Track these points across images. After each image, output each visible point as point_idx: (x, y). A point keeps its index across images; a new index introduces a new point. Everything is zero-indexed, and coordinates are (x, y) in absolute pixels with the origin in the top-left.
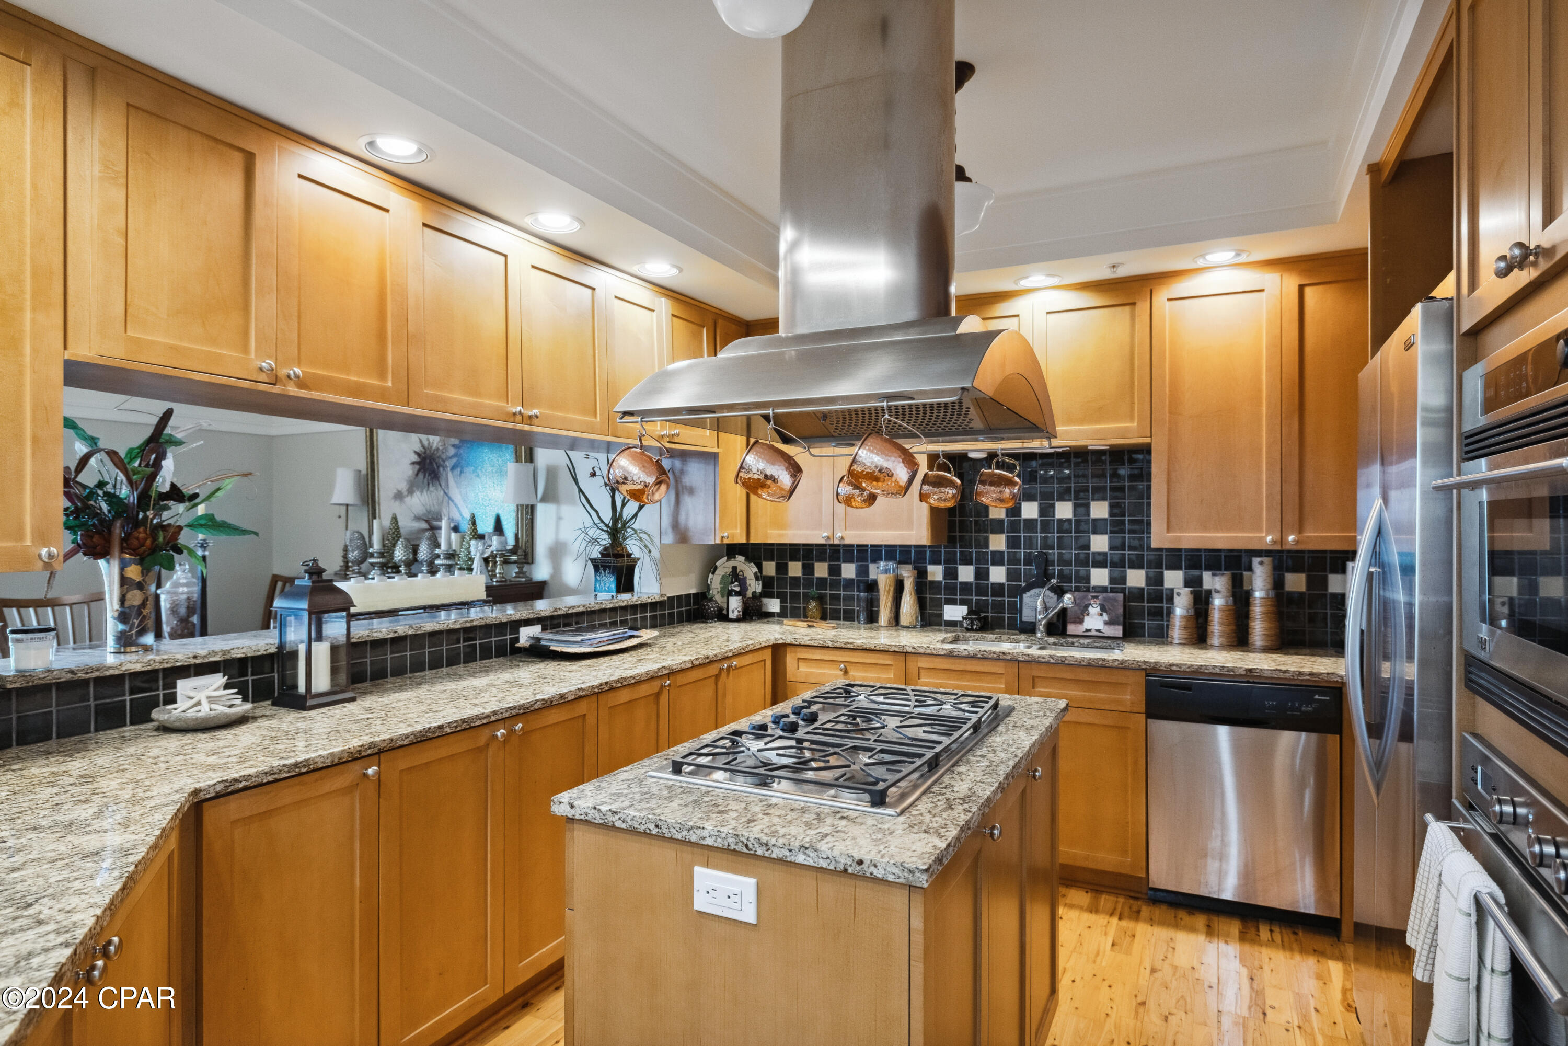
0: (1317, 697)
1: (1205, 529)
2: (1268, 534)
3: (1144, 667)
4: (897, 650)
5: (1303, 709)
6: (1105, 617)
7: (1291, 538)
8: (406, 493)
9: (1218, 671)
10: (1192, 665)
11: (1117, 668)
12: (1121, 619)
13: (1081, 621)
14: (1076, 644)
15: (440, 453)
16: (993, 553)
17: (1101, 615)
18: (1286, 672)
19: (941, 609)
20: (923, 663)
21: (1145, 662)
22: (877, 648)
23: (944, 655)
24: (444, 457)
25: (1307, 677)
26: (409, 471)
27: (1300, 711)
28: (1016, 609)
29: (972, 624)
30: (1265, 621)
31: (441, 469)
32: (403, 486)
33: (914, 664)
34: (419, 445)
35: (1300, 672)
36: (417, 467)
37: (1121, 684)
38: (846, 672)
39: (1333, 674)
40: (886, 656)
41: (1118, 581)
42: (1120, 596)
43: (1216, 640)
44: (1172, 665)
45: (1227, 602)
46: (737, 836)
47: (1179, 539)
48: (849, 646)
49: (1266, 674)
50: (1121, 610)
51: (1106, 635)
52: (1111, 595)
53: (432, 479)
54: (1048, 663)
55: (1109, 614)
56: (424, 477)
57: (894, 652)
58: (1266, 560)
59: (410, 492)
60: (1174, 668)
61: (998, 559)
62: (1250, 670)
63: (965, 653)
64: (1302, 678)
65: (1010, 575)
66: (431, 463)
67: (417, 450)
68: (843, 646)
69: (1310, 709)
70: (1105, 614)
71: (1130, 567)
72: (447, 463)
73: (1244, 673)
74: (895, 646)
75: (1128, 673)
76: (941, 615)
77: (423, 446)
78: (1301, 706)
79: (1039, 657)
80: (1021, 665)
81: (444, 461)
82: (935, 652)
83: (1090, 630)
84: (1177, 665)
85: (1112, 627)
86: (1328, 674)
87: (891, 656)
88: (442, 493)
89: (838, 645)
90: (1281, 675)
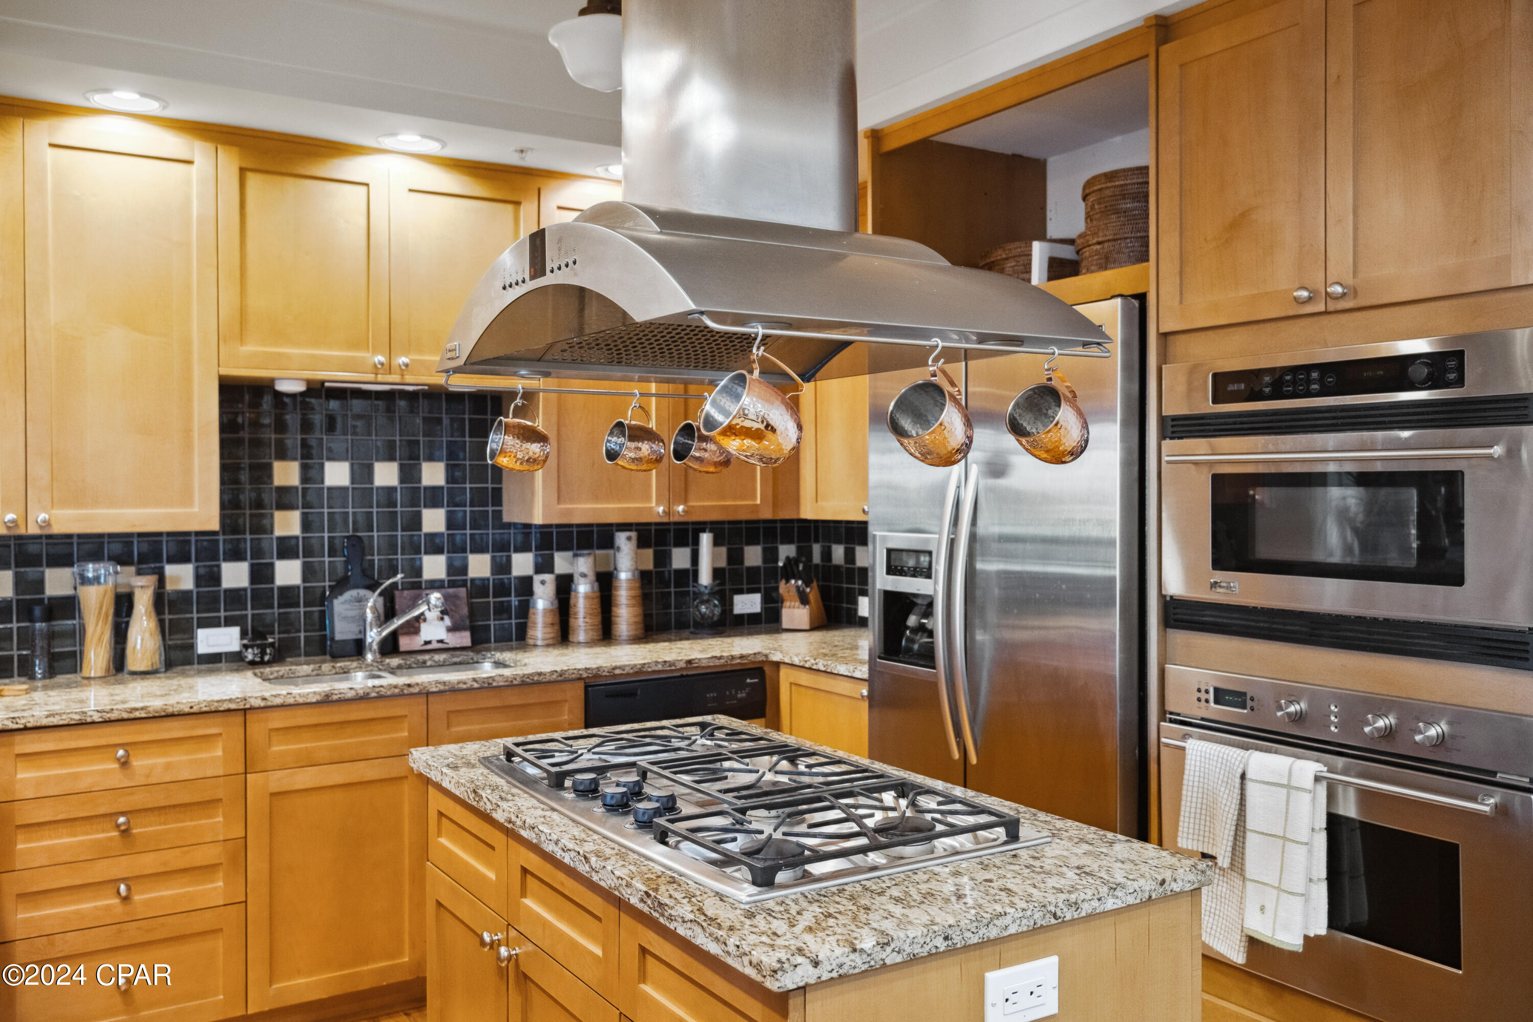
0: (748, 681)
1: (596, 498)
2: (658, 504)
3: (585, 675)
4: (233, 706)
5: (739, 696)
6: (447, 621)
7: (681, 508)
9: (660, 667)
10: (635, 665)
11: (555, 682)
12: (467, 622)
13: (417, 631)
14: (429, 663)
16: (281, 540)
17: (442, 619)
18: (720, 658)
19: (193, 636)
20: (278, 721)
21: (587, 669)
22: (195, 709)
23: (318, 703)
25: (738, 661)
27: (737, 699)
28: (322, 621)
29: (263, 653)
30: (633, 606)
33: (258, 728)
35: (732, 656)
37: (552, 702)
38: (125, 764)
39: (759, 653)
40: (210, 720)
41: (457, 570)
42: (462, 592)
43: (581, 636)
44: (615, 668)
45: (593, 588)
46: (1044, 906)
47: (569, 512)
48: (137, 714)
49: (704, 663)
50: (465, 611)
51: (451, 646)
52: (451, 590)
54: (470, 689)
55: (452, 617)
57: (229, 710)
58: (634, 534)
60: (617, 672)
61: (287, 549)
62: (689, 662)
63: (351, 694)
64: (734, 662)
65: (308, 572)
68: (125, 715)
69: (744, 695)
70: (446, 618)
71: (472, 552)
73: (684, 665)
74: (230, 700)
75: (567, 686)
76: (191, 647)
78: (736, 693)
79: (459, 683)
80: (430, 698)
82: (301, 700)
83: (427, 643)
84: (620, 668)
85: (458, 634)
86: (755, 654)
87: (218, 719)
89: (114, 716)
90: (717, 662)
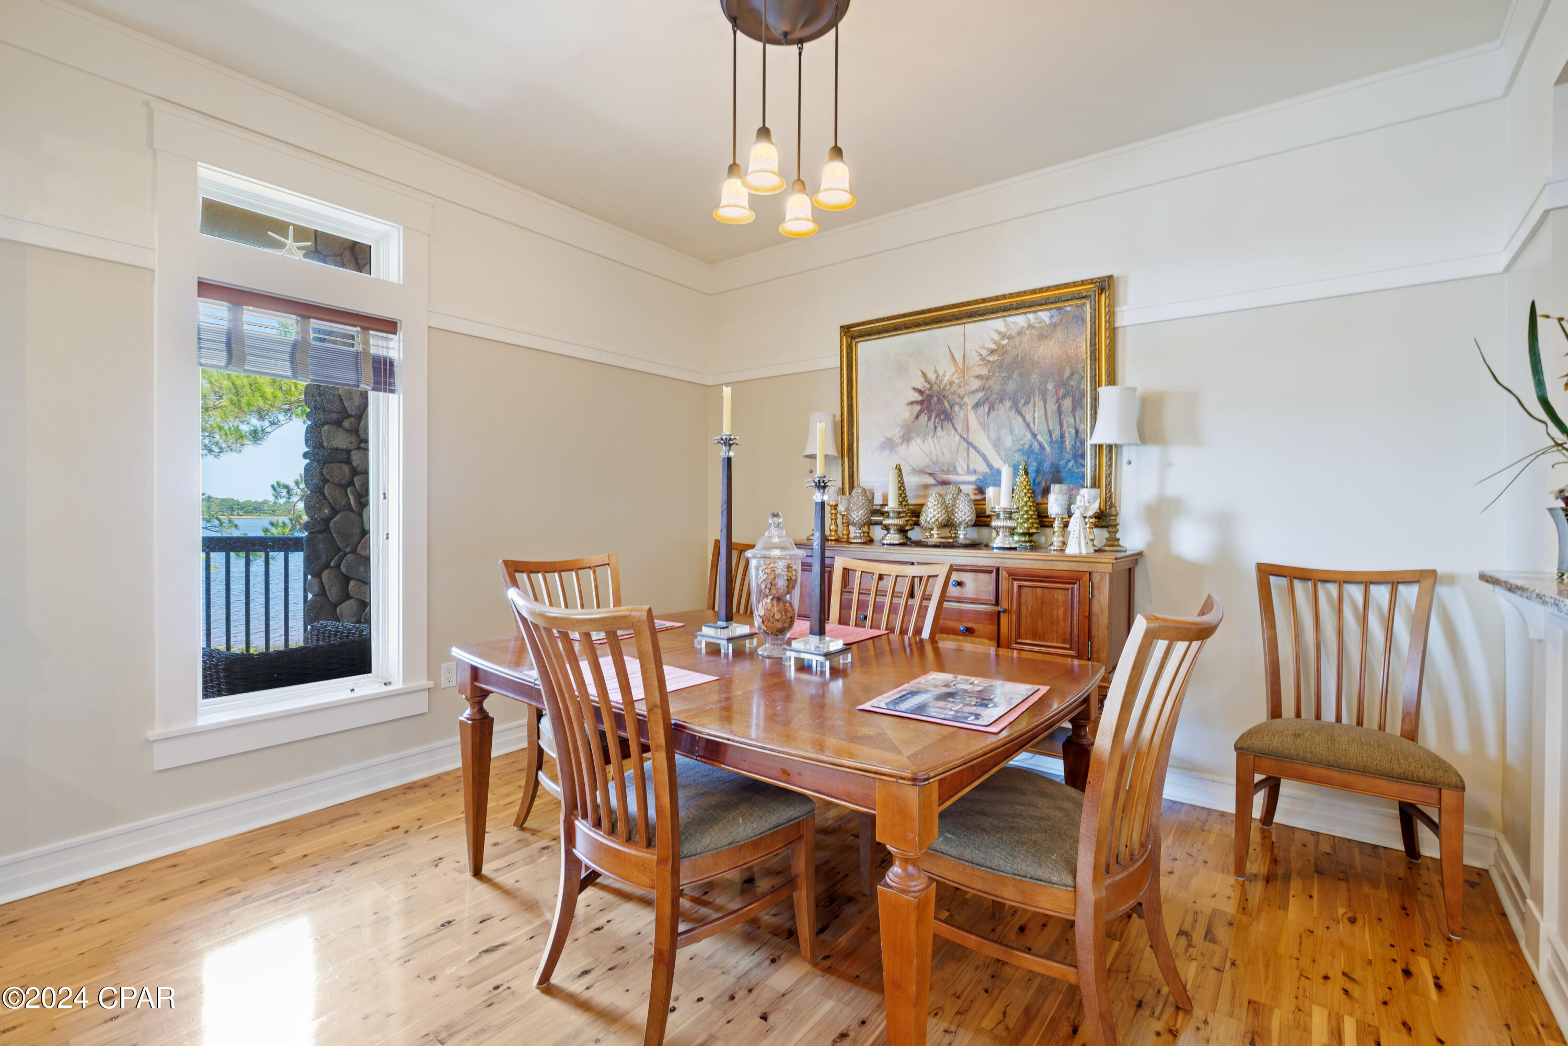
8: (899, 441)
15: (955, 387)
24: (961, 392)
26: (906, 414)
31: (957, 408)
32: (896, 433)
34: (923, 380)
36: (918, 408)
53: (942, 421)
56: (929, 419)
59: (907, 438)
66: (939, 401)
67: (919, 386)
72: (966, 400)
77: (927, 380)
81: (962, 398)
88: (957, 438)
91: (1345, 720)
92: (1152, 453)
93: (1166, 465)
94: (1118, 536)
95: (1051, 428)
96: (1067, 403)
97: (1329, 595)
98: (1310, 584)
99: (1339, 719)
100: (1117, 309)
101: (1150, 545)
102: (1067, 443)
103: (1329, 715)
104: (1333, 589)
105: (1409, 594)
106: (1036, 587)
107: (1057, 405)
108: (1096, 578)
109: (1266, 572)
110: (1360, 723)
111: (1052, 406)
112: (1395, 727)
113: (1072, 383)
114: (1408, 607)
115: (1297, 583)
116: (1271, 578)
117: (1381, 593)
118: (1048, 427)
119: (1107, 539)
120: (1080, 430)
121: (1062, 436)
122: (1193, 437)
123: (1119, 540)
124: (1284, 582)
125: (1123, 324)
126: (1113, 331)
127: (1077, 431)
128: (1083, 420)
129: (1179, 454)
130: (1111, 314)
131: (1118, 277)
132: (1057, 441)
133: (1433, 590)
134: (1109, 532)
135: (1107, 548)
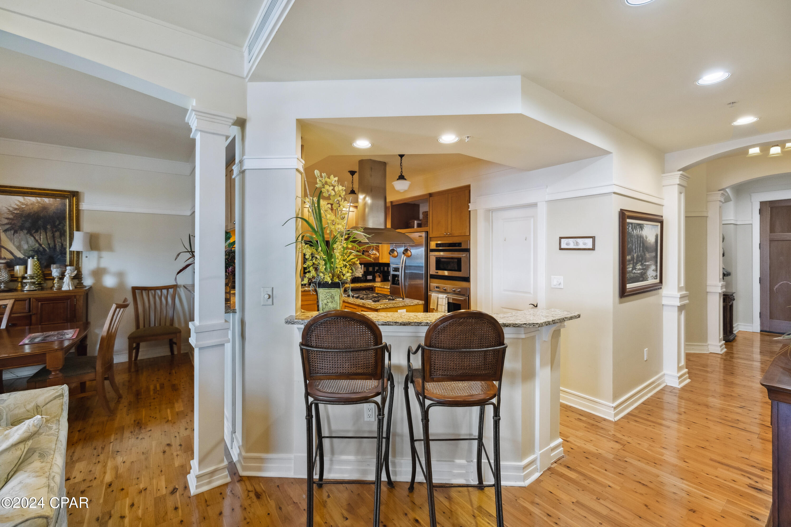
91: (156, 325)
92: (95, 254)
93: (100, 257)
94: (82, 282)
95: (49, 243)
96: (57, 234)
97: (152, 293)
98: (147, 291)
99: (155, 325)
100: (80, 203)
101: (94, 284)
102: (58, 248)
103: (152, 325)
104: (153, 292)
105: (171, 291)
106: (49, 303)
107: (52, 234)
108: (78, 297)
109: (134, 289)
110: (160, 325)
111: (49, 234)
112: (168, 324)
113: (60, 227)
114: (165, 295)
115: (144, 292)
116: (136, 290)
117: (165, 291)
118: (48, 242)
119: (78, 283)
120: (64, 244)
121: (55, 245)
122: (110, 248)
123: (83, 283)
124: (140, 291)
125: (83, 209)
126: (78, 211)
127: (62, 245)
128: (65, 240)
129: (105, 254)
130: (78, 205)
131: (80, 192)
132: (52, 248)
133: (176, 289)
134: (79, 281)
135: (78, 286)
